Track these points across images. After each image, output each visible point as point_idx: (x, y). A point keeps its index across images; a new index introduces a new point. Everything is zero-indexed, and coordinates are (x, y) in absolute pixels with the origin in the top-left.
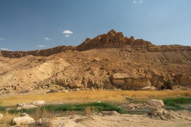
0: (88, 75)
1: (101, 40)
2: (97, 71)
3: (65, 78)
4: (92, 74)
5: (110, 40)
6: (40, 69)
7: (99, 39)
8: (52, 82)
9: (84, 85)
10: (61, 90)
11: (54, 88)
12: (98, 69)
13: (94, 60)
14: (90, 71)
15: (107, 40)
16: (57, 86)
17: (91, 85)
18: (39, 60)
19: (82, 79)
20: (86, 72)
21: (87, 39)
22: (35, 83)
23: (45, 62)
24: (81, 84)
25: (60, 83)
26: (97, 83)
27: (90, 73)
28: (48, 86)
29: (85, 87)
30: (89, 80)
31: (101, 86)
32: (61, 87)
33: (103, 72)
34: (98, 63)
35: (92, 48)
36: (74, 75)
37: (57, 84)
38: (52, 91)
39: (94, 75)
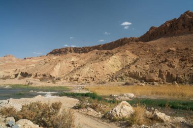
0: (165, 68)
1: (171, 26)
2: (176, 63)
3: (139, 71)
4: (170, 66)
5: (184, 25)
6: (110, 62)
7: (168, 25)
8: (125, 75)
9: (162, 78)
10: (136, 83)
11: (128, 81)
12: (177, 60)
13: (169, 51)
14: (167, 63)
15: (180, 25)
16: (131, 78)
17: (171, 79)
18: (106, 53)
19: (158, 72)
20: (162, 64)
21: (152, 28)
22: (109, 75)
23: (113, 55)
24: (159, 77)
25: (134, 76)
26: (180, 76)
27: (168, 65)
28: (122, 78)
29: (163, 81)
30: (168, 73)
31: (186, 80)
32: (136, 80)
33: (186, 64)
34: (175, 53)
35: (160, 38)
36: (148, 67)
37: (130, 76)
38: (127, 84)
39: (174, 67)
